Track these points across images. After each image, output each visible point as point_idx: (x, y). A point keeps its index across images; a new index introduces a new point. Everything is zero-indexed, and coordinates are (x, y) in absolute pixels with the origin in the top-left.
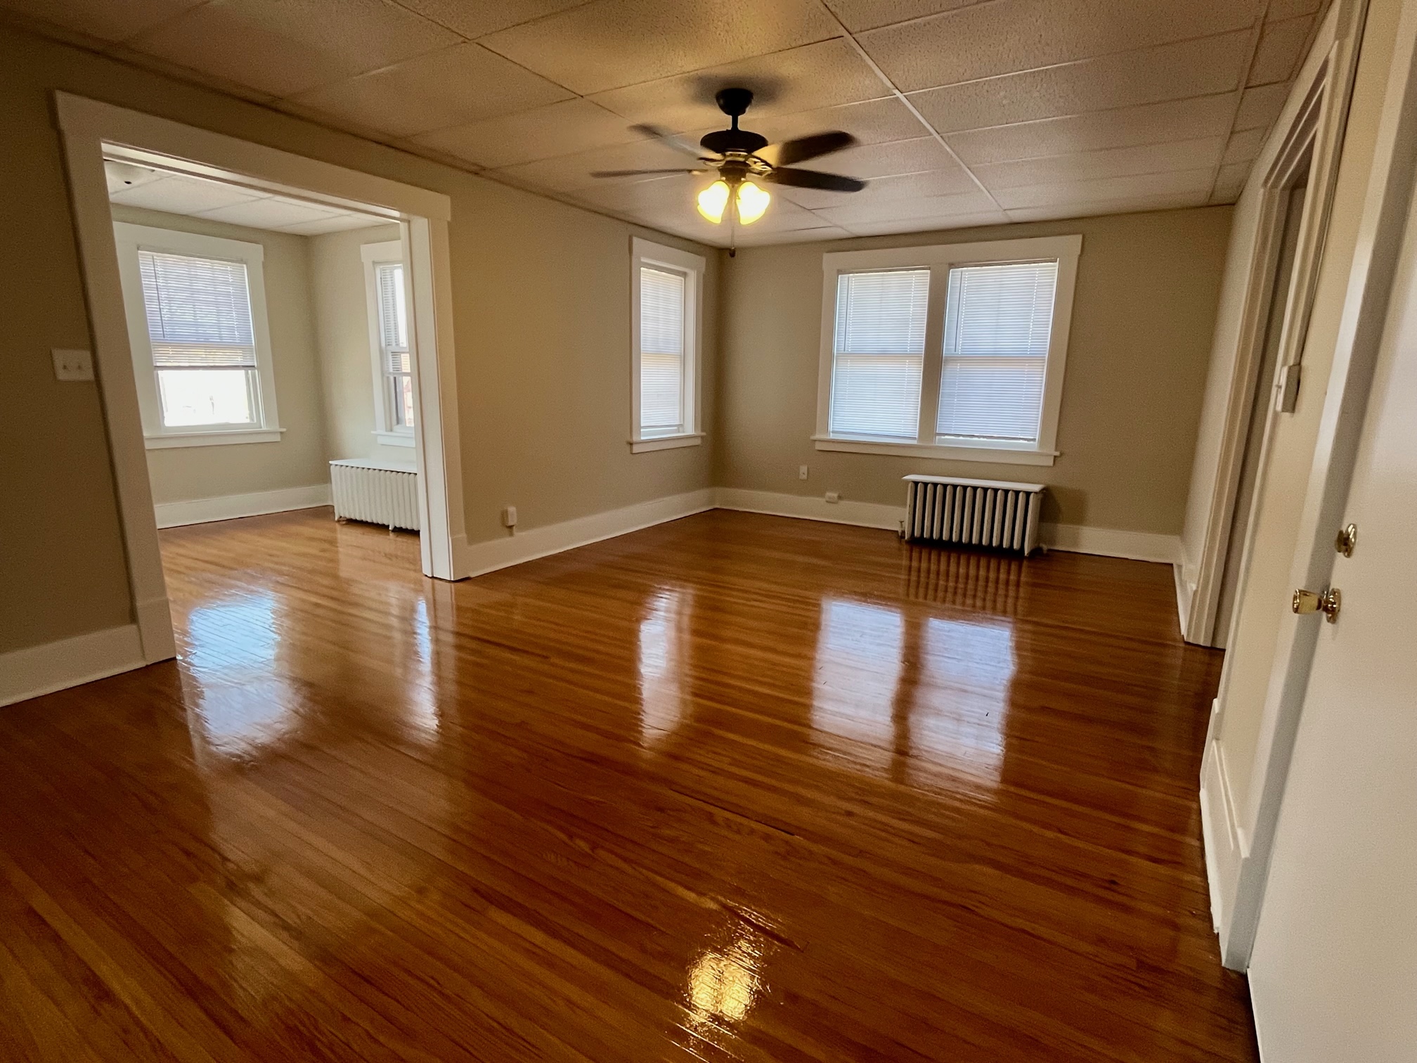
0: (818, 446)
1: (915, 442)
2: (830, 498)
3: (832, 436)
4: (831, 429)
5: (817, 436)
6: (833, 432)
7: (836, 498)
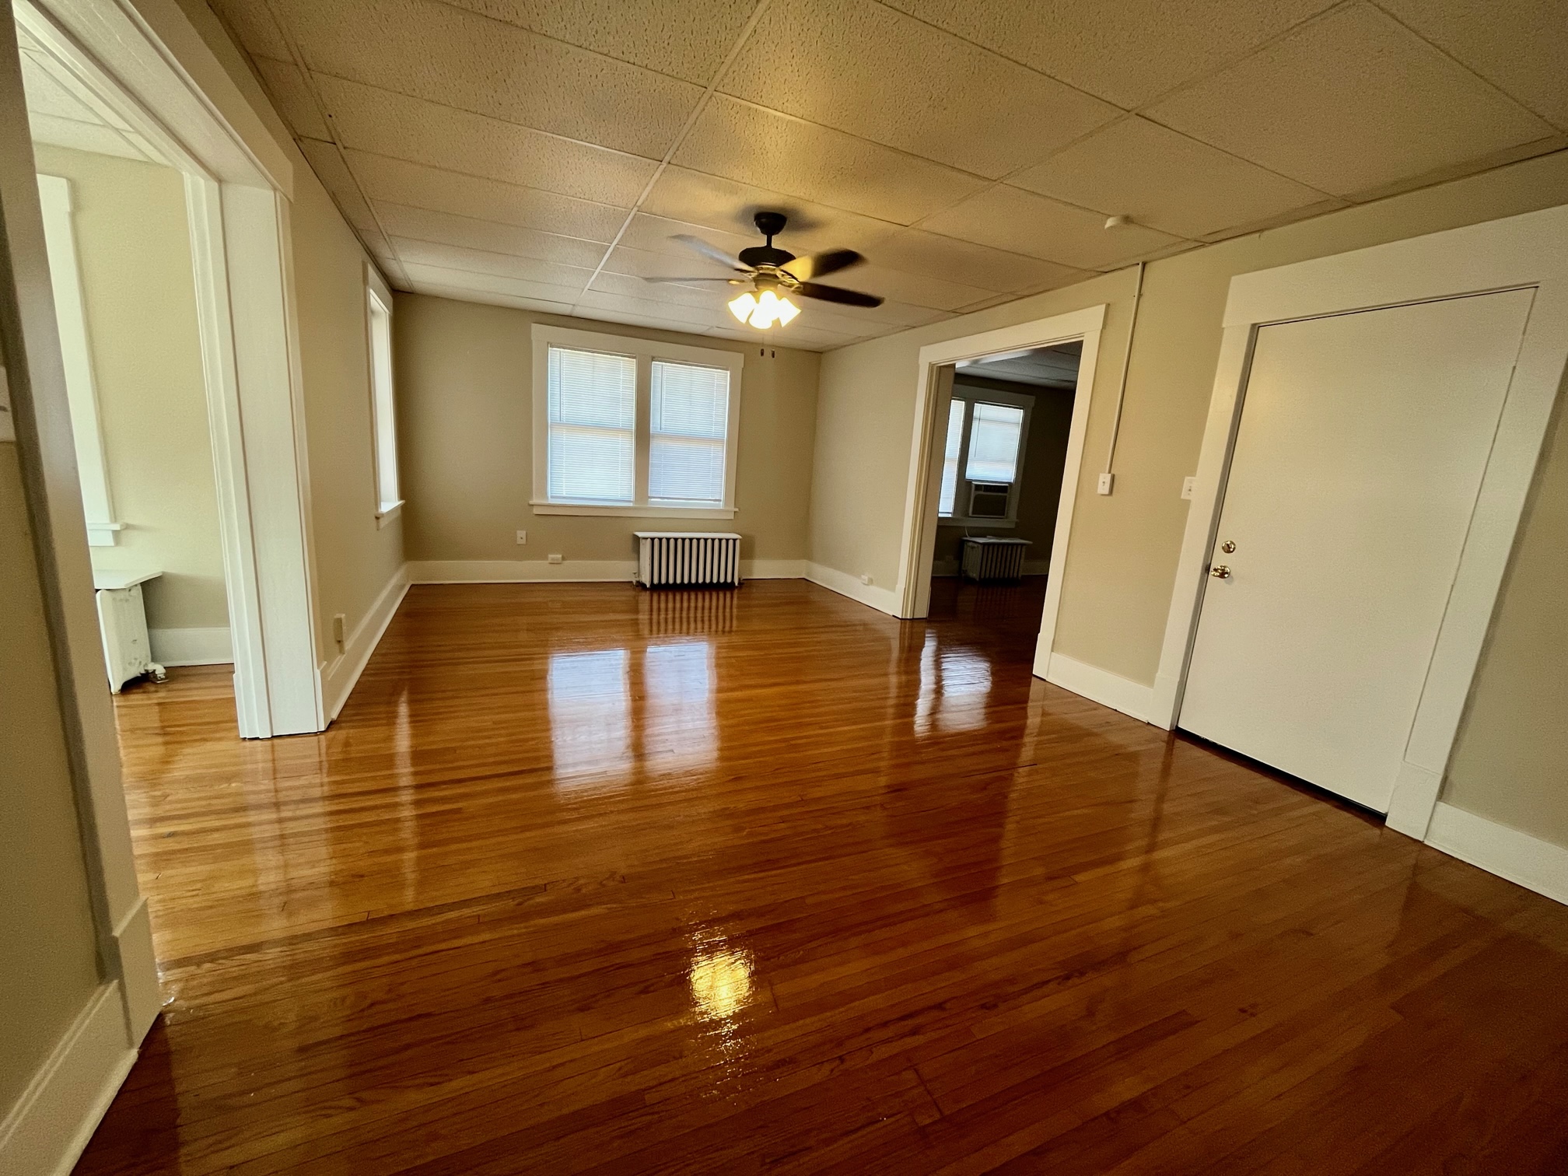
0: (536, 511)
1: (631, 505)
2: (553, 559)
3: (551, 501)
4: (549, 495)
5: (534, 501)
6: (552, 497)
7: (561, 559)
